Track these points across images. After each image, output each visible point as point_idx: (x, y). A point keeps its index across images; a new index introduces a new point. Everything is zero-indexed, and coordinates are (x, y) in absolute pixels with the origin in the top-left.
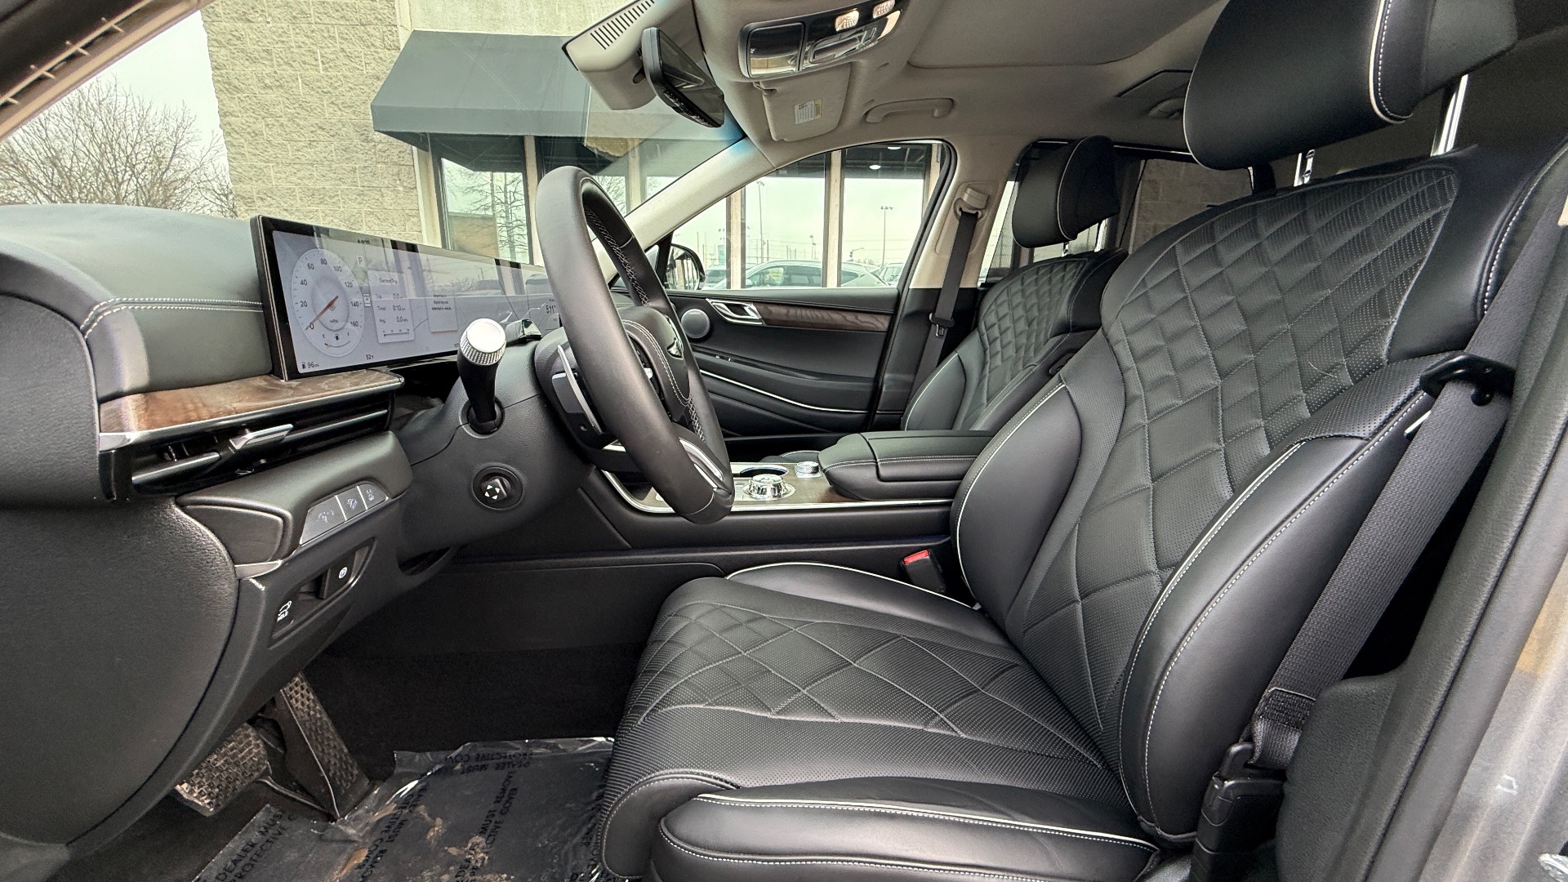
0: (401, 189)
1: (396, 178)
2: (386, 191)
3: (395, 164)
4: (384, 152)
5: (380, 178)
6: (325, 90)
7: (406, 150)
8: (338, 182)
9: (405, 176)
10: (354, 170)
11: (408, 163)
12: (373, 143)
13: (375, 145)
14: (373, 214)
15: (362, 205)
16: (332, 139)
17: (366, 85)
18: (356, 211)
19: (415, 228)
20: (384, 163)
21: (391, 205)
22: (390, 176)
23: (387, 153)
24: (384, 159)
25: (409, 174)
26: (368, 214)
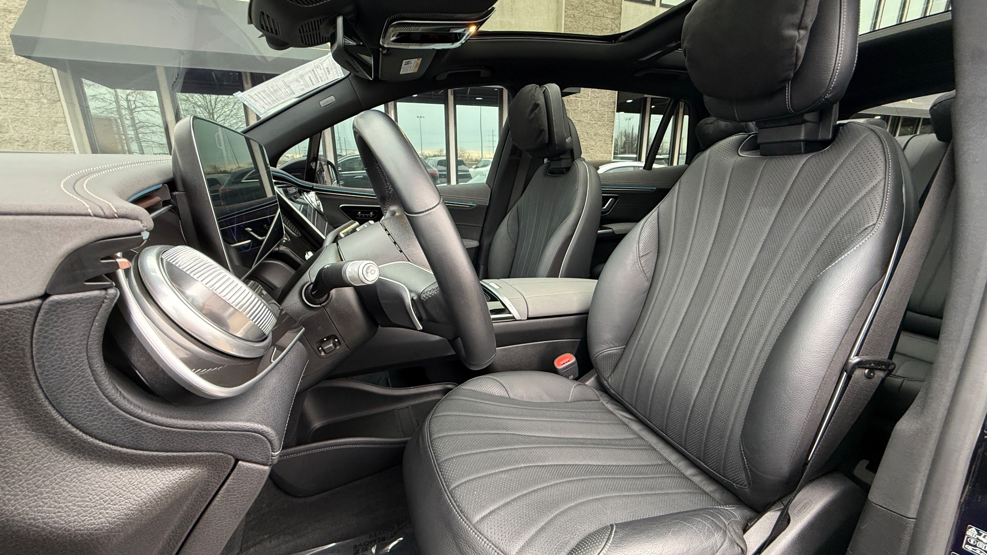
0: (45, 101)
1: (39, 93)
2: (30, 103)
3: (36, 81)
4: (25, 71)
5: (22, 92)
7: (46, 71)
9: (47, 91)
11: (49, 81)
12: (13, 64)
13: (14, 65)
15: (7, 113)
19: (64, 131)
20: (25, 80)
21: (36, 113)
22: (33, 91)
23: (28, 72)
24: (24, 77)
25: (51, 89)
26: (13, 121)
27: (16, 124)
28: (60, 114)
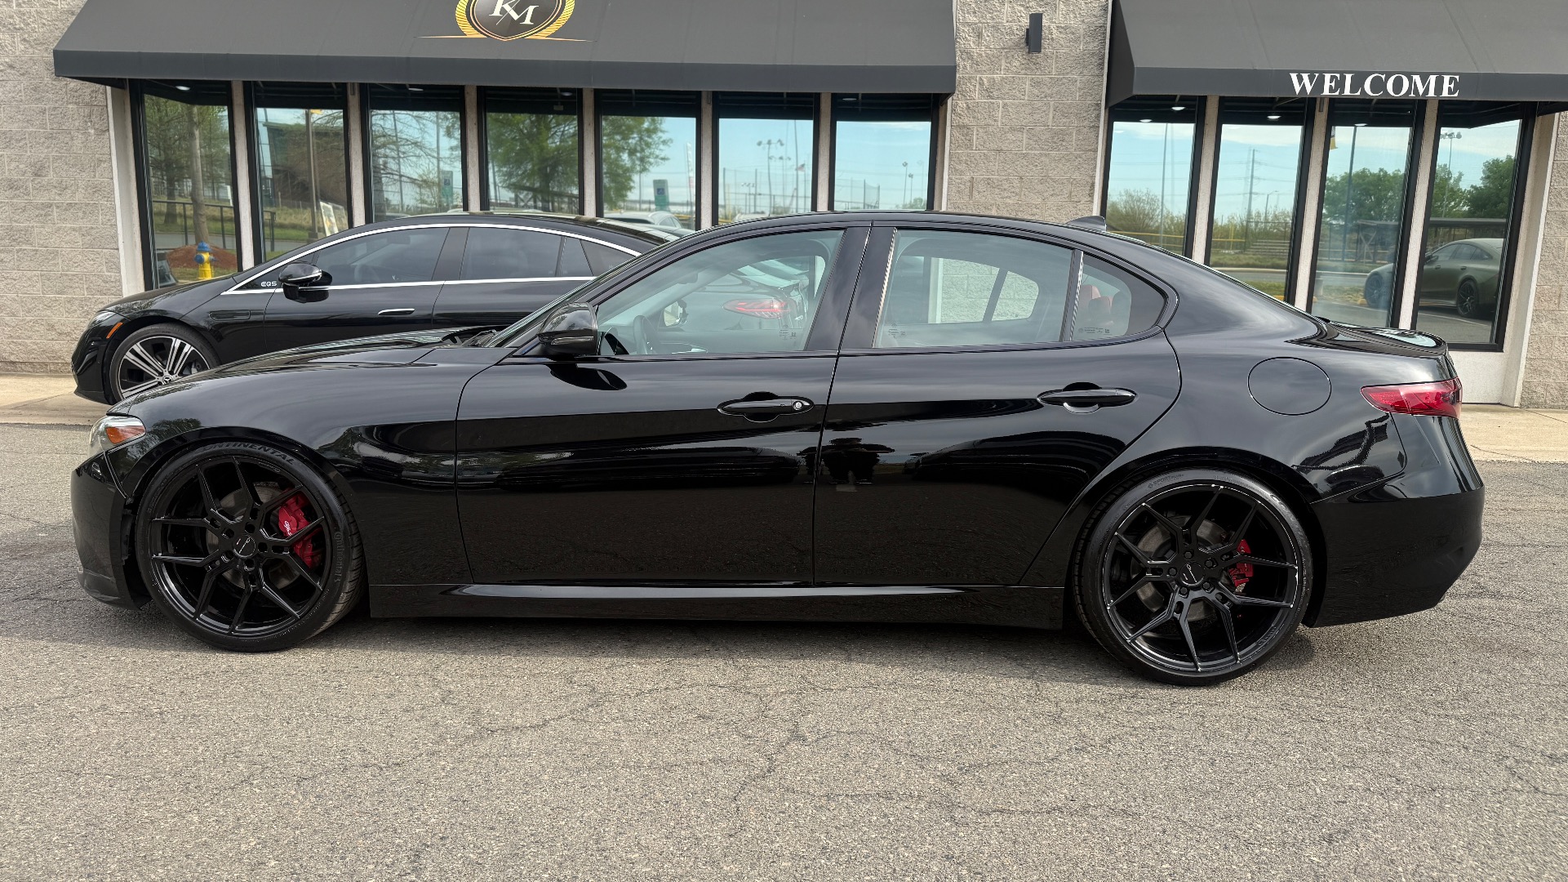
0: (92, 131)
1: (88, 120)
2: (76, 134)
3: (87, 104)
4: (76, 92)
5: (70, 120)
6: (17, 26)
7: (99, 93)
8: (25, 124)
9: (96, 118)
10: (44, 112)
11: (100, 104)
14: (60, 158)
15: (50, 149)
16: (22, 78)
17: (61, 21)
18: (43, 156)
19: (106, 175)
20: (76, 103)
21: (80, 149)
22: (81, 118)
23: (80, 92)
24: (74, 100)
25: (101, 115)
26: (55, 159)
27: (57, 164)
28: (106, 150)
